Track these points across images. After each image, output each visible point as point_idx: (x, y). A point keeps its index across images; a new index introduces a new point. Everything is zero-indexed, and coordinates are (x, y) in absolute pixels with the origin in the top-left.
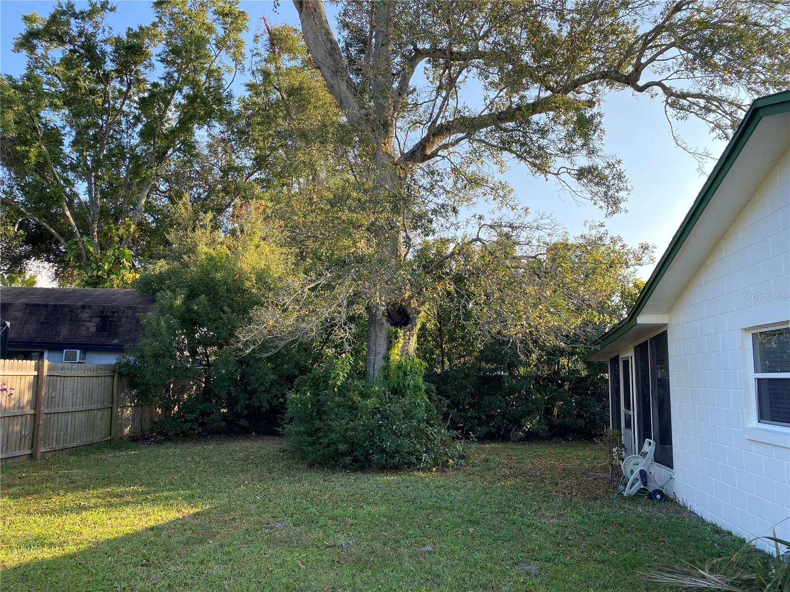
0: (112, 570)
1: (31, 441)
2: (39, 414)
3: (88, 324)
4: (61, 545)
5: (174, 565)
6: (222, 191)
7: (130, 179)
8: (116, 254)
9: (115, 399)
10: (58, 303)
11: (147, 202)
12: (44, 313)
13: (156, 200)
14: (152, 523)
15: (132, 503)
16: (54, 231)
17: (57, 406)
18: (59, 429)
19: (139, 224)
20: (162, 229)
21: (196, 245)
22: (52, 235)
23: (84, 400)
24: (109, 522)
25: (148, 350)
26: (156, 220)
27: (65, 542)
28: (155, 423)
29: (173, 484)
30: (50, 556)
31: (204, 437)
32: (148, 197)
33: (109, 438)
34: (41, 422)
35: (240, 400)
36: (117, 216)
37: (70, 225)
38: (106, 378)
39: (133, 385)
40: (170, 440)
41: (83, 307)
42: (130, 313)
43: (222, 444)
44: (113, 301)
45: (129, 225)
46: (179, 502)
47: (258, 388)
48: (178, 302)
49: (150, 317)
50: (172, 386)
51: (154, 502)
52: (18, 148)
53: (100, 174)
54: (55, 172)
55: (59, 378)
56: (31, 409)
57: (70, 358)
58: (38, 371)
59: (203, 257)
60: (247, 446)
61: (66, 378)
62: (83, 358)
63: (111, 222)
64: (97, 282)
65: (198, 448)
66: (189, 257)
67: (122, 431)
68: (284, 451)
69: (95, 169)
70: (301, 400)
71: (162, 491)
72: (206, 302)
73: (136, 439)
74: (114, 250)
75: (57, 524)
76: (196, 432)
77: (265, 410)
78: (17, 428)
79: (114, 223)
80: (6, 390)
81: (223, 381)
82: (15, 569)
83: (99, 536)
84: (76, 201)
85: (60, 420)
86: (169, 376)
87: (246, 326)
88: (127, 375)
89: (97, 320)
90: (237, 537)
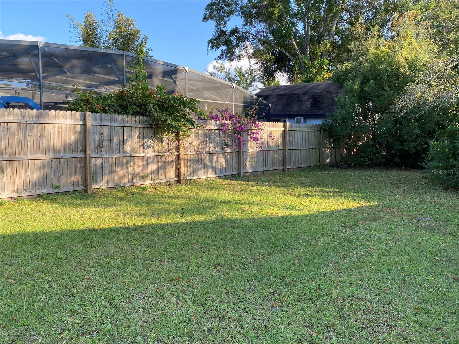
0: (327, 225)
1: (282, 163)
2: (286, 150)
3: (307, 103)
4: (301, 210)
5: (359, 229)
6: (384, 11)
7: (327, 16)
8: (319, 63)
9: (322, 144)
10: (291, 93)
11: (336, 28)
12: (285, 98)
13: (341, 25)
14: (345, 207)
15: (334, 196)
16: (287, 54)
17: (293, 146)
18: (295, 157)
19: (332, 43)
20: (345, 44)
21: (367, 49)
22: (287, 56)
23: (306, 144)
24: (322, 203)
25: (339, 116)
26: (341, 39)
27: (302, 209)
28: (343, 157)
29: (355, 190)
30: (297, 214)
31: (372, 167)
32: (337, 25)
33: (319, 164)
34: (287, 154)
35: (395, 146)
36: (319, 40)
37: (295, 49)
38: (317, 132)
39: (331, 136)
40: (352, 167)
41: (304, 94)
42: (328, 95)
43: (383, 172)
44: (319, 89)
45: (326, 44)
46: (359, 199)
47: (407, 138)
48: (357, 86)
49: (340, 96)
50: (352, 137)
51: (345, 197)
52: (269, 10)
53: (310, 16)
54: (287, 20)
55: (294, 131)
56: (282, 147)
57: (298, 122)
58: (284, 128)
59: (372, 56)
60: (399, 174)
61: (297, 132)
62: (304, 122)
63: (316, 44)
64: (310, 79)
65: (369, 173)
66: (362, 58)
67: (325, 161)
68: (426, 178)
69: (307, 13)
70: (441, 146)
71: (349, 193)
72: (374, 85)
73: (333, 166)
74: (318, 60)
75: (298, 201)
76: (367, 163)
77: (412, 152)
78: (277, 156)
79: (318, 44)
80: (271, 136)
81: (384, 134)
82: (282, 217)
83: (318, 209)
84: (298, 35)
85: (295, 153)
86: (351, 130)
87: (402, 97)
88: (328, 130)
89: (311, 101)
90: (396, 221)
